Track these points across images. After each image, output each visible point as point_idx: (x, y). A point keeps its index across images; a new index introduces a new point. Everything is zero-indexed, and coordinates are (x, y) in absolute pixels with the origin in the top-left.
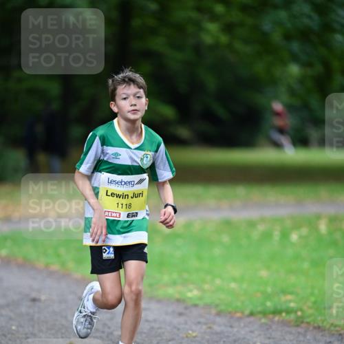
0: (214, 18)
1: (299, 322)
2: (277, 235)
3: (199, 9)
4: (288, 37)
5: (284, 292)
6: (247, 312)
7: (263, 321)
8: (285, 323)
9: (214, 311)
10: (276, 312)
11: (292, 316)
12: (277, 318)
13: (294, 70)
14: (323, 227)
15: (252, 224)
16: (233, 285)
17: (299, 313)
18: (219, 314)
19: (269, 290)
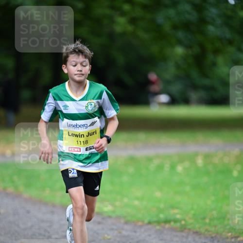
0: (123, 14)
1: (183, 229)
2: (167, 167)
3: (113, 8)
4: (175, 27)
5: (172, 207)
6: (146, 221)
7: (158, 227)
8: (173, 229)
9: (122, 221)
10: (167, 221)
11: (178, 225)
12: (167, 226)
13: (179, 51)
14: (200, 162)
15: (149, 159)
16: (136, 203)
17: (183, 222)
18: (126, 223)
19: (162, 206)
